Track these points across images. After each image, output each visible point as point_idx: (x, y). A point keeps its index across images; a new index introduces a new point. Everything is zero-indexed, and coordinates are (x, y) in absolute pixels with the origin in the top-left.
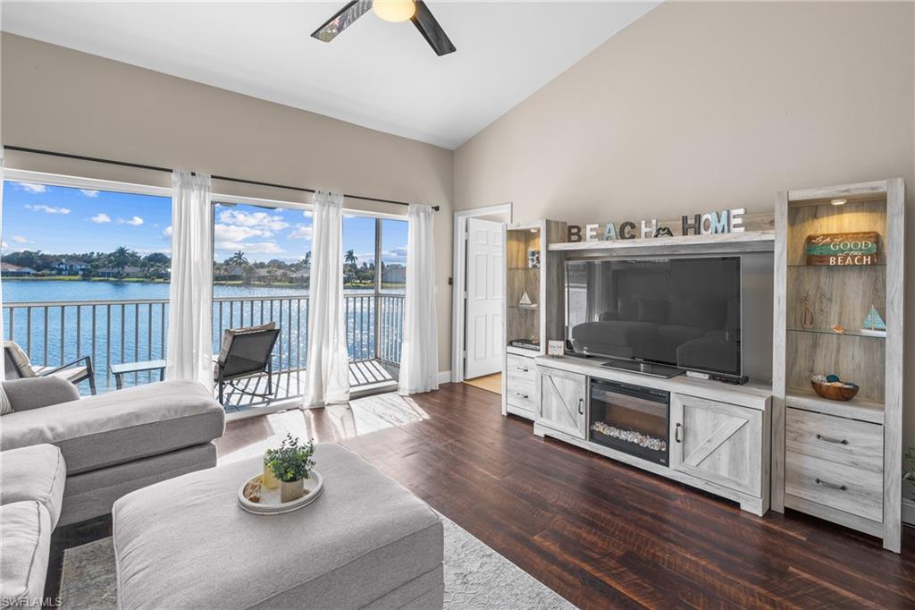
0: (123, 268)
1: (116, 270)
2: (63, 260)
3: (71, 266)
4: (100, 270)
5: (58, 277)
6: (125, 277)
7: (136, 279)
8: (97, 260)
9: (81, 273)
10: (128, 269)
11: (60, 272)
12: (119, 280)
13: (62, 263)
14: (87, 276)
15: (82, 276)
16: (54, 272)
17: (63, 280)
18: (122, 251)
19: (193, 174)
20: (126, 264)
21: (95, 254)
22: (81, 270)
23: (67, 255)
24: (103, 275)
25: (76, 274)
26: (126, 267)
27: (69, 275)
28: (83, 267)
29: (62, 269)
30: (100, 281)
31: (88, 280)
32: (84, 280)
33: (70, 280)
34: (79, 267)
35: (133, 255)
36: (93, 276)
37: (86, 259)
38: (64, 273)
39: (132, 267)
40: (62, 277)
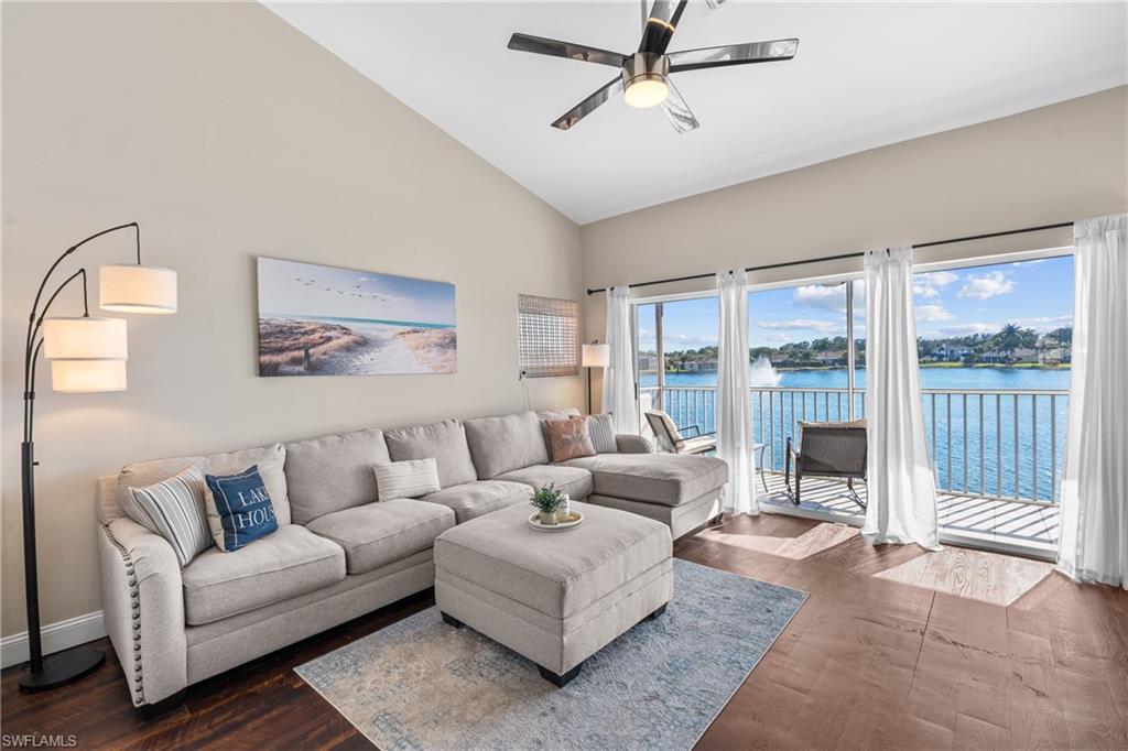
0: (1012, 351)
1: (1003, 354)
2: (944, 346)
3: (952, 352)
4: (984, 355)
5: (938, 364)
6: (1016, 362)
7: (1030, 365)
8: (981, 343)
9: (962, 358)
10: (1018, 352)
11: (940, 357)
12: (1007, 365)
13: (942, 349)
14: (969, 362)
15: (964, 361)
16: (934, 359)
17: (944, 367)
18: (1010, 330)
19: (731, 272)
20: (1016, 346)
21: (980, 336)
22: (963, 355)
23: (948, 340)
24: (988, 360)
25: (958, 360)
26: (1017, 350)
27: (950, 361)
28: (965, 352)
29: (942, 356)
30: (985, 367)
31: (970, 367)
32: (964, 367)
33: (951, 367)
34: (960, 352)
35: (1029, 334)
36: (977, 362)
37: (970, 342)
38: (945, 359)
39: (1025, 350)
40: (941, 364)
